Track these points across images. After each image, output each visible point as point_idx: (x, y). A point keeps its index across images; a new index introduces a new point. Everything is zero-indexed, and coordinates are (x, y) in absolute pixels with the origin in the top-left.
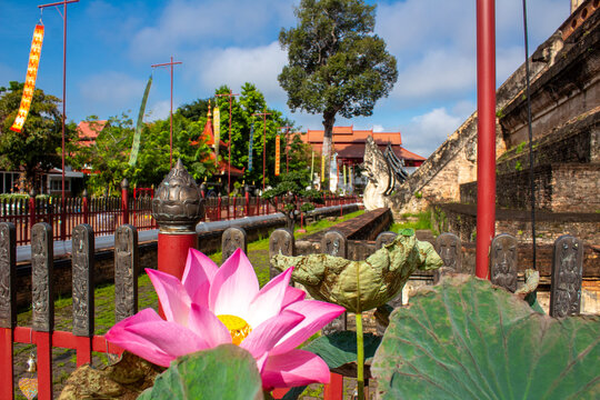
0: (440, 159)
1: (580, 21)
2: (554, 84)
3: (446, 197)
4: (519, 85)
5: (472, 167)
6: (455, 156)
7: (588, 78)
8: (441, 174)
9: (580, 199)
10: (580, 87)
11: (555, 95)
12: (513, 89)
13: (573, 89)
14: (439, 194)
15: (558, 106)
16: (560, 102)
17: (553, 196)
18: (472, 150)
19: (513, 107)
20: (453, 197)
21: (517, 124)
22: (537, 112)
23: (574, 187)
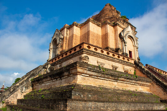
0: (13, 91)
1: (54, 61)
2: (53, 76)
3: (12, 103)
4: (38, 73)
5: (22, 94)
6: (17, 90)
7: (63, 76)
8: (12, 95)
9: (73, 108)
10: (61, 78)
11: (53, 78)
12: (36, 74)
13: (58, 78)
14: (10, 102)
15: (53, 81)
16: (53, 80)
17: (67, 107)
18: (23, 89)
19: (38, 79)
20: (15, 103)
21: (37, 84)
22: (45, 82)
23: (72, 105)
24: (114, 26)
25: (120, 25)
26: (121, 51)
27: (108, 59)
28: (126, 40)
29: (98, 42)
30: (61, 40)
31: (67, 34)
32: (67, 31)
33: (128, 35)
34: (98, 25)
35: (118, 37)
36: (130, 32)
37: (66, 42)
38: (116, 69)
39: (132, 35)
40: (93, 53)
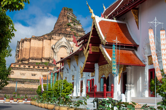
24: (50, 40)
25: (55, 38)
26: (51, 60)
27: (28, 70)
28: (57, 51)
29: (38, 53)
30: (18, 52)
31: (22, 47)
32: (22, 44)
33: (59, 46)
34: (39, 40)
35: (51, 49)
36: (63, 43)
37: (21, 53)
38: (35, 75)
39: (65, 45)
40: (17, 69)
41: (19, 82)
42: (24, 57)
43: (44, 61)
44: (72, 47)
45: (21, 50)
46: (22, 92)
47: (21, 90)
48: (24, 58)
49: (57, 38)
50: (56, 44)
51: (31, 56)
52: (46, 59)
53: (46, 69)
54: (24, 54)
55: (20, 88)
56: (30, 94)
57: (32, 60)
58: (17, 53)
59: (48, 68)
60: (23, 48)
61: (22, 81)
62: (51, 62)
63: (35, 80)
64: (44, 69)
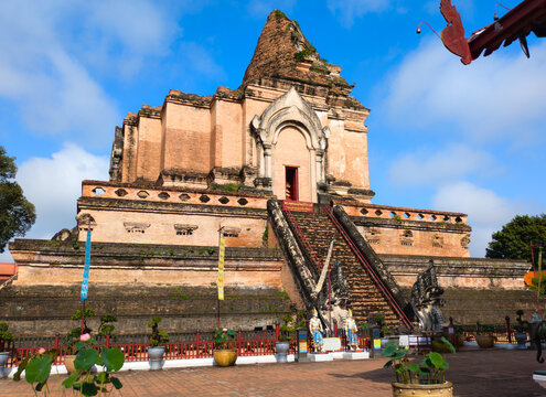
24: (241, 101)
25: (260, 92)
26: (250, 174)
27: (160, 212)
28: (270, 139)
29: (196, 156)
30: (117, 160)
31: (132, 141)
32: (132, 132)
33: (279, 122)
34: (199, 106)
35: (248, 134)
36: (290, 110)
37: (130, 162)
38: (190, 231)
39: (299, 118)
40: (107, 204)
41: (120, 258)
42: (139, 176)
43: (220, 181)
44: (326, 128)
45: (130, 152)
46: (133, 306)
47: (130, 298)
48: (142, 178)
49: (268, 93)
50: (265, 112)
51: (168, 166)
52: (230, 173)
53: (237, 205)
54: (139, 164)
55: (125, 288)
56: (175, 315)
57: (173, 179)
58: (116, 166)
59: (243, 202)
60: (135, 147)
61: (136, 256)
62: (249, 181)
63: (193, 249)
64: (229, 204)
